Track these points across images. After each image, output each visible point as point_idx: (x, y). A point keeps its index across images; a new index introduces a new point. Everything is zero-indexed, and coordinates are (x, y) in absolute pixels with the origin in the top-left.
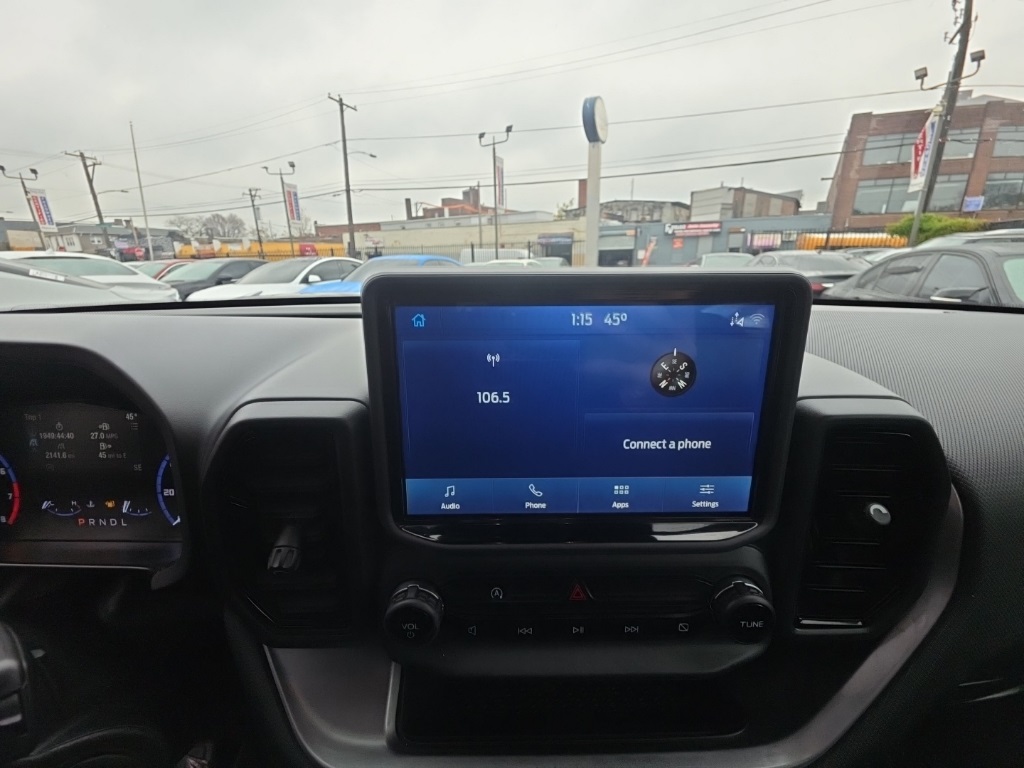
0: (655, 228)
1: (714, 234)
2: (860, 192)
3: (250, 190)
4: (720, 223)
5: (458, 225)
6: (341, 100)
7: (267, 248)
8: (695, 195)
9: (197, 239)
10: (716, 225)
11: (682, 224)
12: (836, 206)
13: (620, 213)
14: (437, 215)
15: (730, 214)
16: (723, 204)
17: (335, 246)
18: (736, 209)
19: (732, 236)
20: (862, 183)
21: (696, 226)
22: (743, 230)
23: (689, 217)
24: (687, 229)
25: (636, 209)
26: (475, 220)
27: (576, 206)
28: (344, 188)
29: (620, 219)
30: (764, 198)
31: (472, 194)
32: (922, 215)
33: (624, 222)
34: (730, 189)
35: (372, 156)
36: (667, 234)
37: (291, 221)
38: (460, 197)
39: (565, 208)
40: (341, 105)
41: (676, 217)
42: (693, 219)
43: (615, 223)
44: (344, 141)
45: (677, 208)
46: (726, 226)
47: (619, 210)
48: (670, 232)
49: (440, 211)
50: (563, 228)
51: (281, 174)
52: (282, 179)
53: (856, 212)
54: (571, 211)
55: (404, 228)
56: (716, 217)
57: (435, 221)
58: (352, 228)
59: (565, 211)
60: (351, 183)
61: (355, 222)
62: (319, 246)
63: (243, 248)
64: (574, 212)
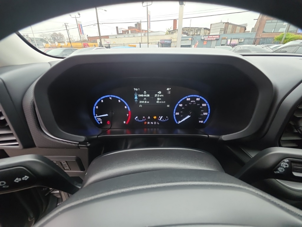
0: (198, 38)
1: (217, 40)
2: (266, 24)
3: (65, 24)
4: (220, 35)
5: (134, 36)
7: (73, 45)
8: (212, 25)
9: (50, 42)
10: (218, 36)
11: (207, 36)
12: (258, 30)
13: (187, 32)
14: (126, 33)
15: (223, 32)
16: (221, 28)
17: (96, 44)
18: (225, 30)
19: (223, 40)
20: (267, 21)
21: (211, 37)
22: (227, 38)
23: (209, 34)
24: (208, 38)
25: (192, 31)
26: (139, 35)
27: (172, 29)
28: (97, 23)
29: (187, 34)
30: (235, 26)
31: (138, 25)
32: (287, 33)
33: (188, 35)
34: (224, 23)
35: (105, 10)
36: (202, 40)
37: (81, 35)
38: (134, 26)
39: (169, 30)
41: (205, 33)
42: (211, 34)
43: (185, 35)
45: (206, 30)
46: (221, 37)
47: (187, 31)
48: (203, 39)
49: (127, 31)
50: (168, 37)
51: (76, 18)
52: (76, 19)
53: (264, 32)
54: (171, 31)
55: (116, 37)
56: (218, 33)
57: (126, 35)
58: (100, 37)
59: (169, 31)
60: (99, 21)
61: (101, 35)
62: (89, 44)
63: (65, 44)
64: (172, 32)
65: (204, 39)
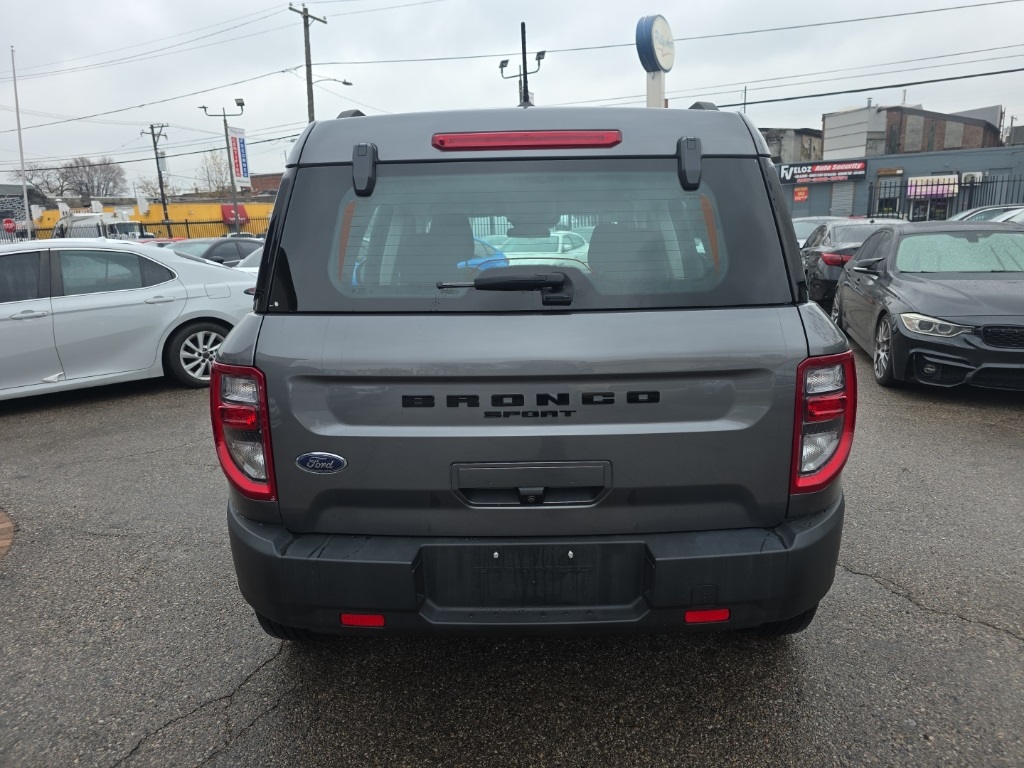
1: (854, 180)
3: (152, 128)
4: (864, 161)
6: (306, 10)
8: (827, 120)
9: (65, 201)
10: (859, 166)
11: (807, 165)
15: (882, 147)
16: (868, 132)
18: (892, 140)
19: (882, 182)
21: (828, 168)
22: (900, 172)
23: (819, 153)
24: (813, 172)
30: (935, 121)
34: (880, 110)
35: (345, 83)
36: (784, 180)
37: (235, 178)
40: (306, 15)
41: (805, 151)
42: (827, 157)
44: (309, 66)
45: (806, 138)
46: (874, 166)
48: (788, 177)
51: (225, 116)
52: (225, 121)
56: (860, 153)
65: (793, 179)
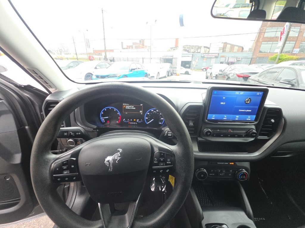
0: (199, 55)
1: (216, 57)
2: (262, 46)
3: (73, 38)
4: (219, 54)
5: (138, 51)
7: (79, 56)
8: (211, 44)
9: (57, 53)
10: (217, 54)
11: (207, 54)
12: (255, 49)
13: (188, 49)
14: (131, 48)
15: (222, 51)
16: (219, 47)
17: (101, 57)
18: (224, 49)
19: (222, 58)
20: (263, 43)
21: (211, 54)
22: (226, 56)
23: (209, 52)
25: (193, 48)
26: (143, 50)
28: (103, 38)
29: (188, 51)
30: (233, 46)
31: (142, 42)
32: (280, 54)
34: (222, 43)
37: (87, 48)
38: (138, 42)
40: (102, 10)
41: (205, 51)
43: (186, 52)
45: (205, 48)
48: (203, 56)
49: (132, 46)
50: (170, 53)
53: (260, 52)
55: (121, 52)
56: (217, 52)
57: (130, 50)
58: (105, 51)
59: (171, 48)
61: (107, 49)
62: (95, 56)
63: (71, 56)
64: (173, 48)
65: (204, 57)
